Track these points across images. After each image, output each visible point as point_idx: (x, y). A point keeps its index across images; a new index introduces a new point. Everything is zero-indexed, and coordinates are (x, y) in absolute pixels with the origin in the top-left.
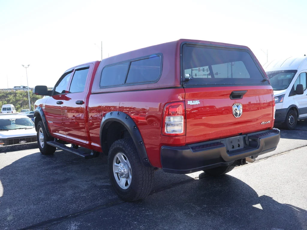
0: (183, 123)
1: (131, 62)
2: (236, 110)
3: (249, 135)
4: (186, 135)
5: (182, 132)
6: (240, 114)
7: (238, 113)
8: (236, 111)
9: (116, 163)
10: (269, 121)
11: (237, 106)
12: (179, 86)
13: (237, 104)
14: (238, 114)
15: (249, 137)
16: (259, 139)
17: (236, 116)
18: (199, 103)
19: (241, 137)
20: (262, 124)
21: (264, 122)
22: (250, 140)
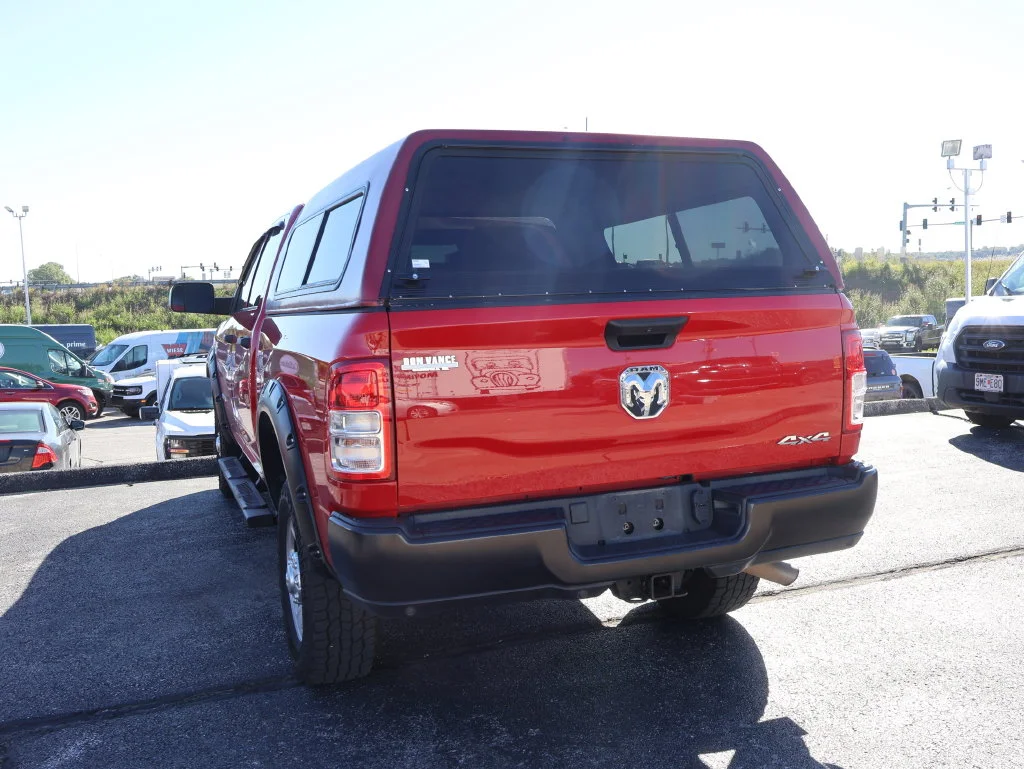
0: (381, 436)
1: (327, 214)
2: (634, 388)
3: (714, 485)
4: (397, 479)
5: (382, 468)
6: (655, 407)
7: (647, 401)
8: (633, 397)
9: (293, 551)
10: (826, 434)
11: (644, 376)
12: (375, 304)
13: (640, 368)
14: (647, 407)
15: (716, 495)
16: (745, 501)
17: (639, 413)
18: (456, 365)
19: (678, 491)
20: (782, 442)
21: (794, 438)
22: (718, 505)
